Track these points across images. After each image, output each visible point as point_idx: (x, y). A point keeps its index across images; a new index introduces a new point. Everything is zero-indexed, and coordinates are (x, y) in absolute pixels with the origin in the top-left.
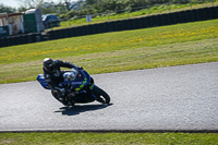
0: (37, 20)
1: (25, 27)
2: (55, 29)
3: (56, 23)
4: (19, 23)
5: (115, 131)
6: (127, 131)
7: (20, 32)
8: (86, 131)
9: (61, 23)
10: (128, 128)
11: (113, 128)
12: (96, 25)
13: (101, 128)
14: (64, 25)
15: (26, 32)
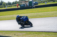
0: (32, 3)
1: (29, 5)
2: (37, 5)
3: (37, 4)
4: (28, 4)
5: (52, 32)
6: (55, 32)
7: (28, 6)
8: (44, 32)
9: (39, 4)
10: (56, 31)
11: (52, 31)
12: (48, 5)
13: (49, 31)
14: (39, 5)
15: (29, 6)
